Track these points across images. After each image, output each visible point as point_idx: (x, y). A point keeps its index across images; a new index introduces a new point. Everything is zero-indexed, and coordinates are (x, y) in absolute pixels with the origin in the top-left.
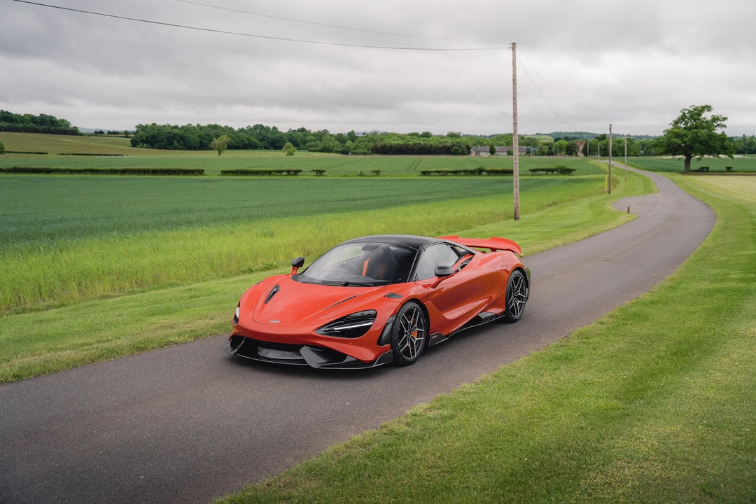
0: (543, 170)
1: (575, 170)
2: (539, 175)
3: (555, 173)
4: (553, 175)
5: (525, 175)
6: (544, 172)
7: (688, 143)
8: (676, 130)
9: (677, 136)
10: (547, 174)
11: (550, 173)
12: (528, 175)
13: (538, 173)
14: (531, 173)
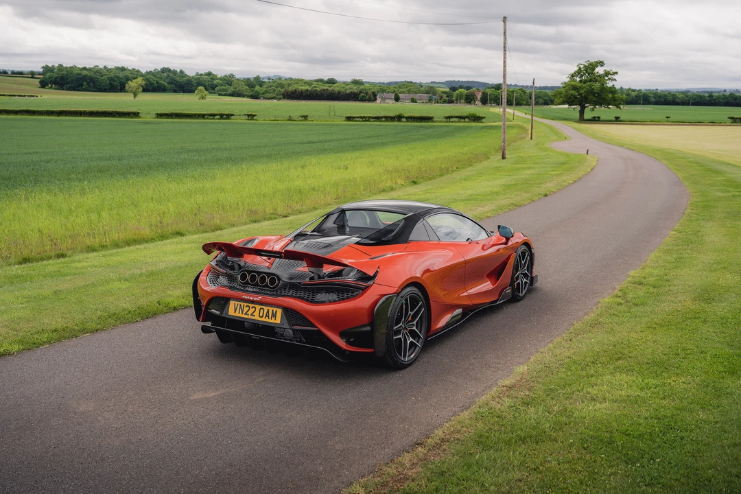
0: (456, 117)
1: (485, 118)
2: (452, 122)
3: (467, 120)
4: (465, 122)
5: (440, 122)
6: (457, 119)
7: (583, 95)
8: (573, 83)
9: (575, 88)
10: (459, 122)
11: (461, 120)
12: (443, 122)
13: (452, 120)
14: (445, 120)
